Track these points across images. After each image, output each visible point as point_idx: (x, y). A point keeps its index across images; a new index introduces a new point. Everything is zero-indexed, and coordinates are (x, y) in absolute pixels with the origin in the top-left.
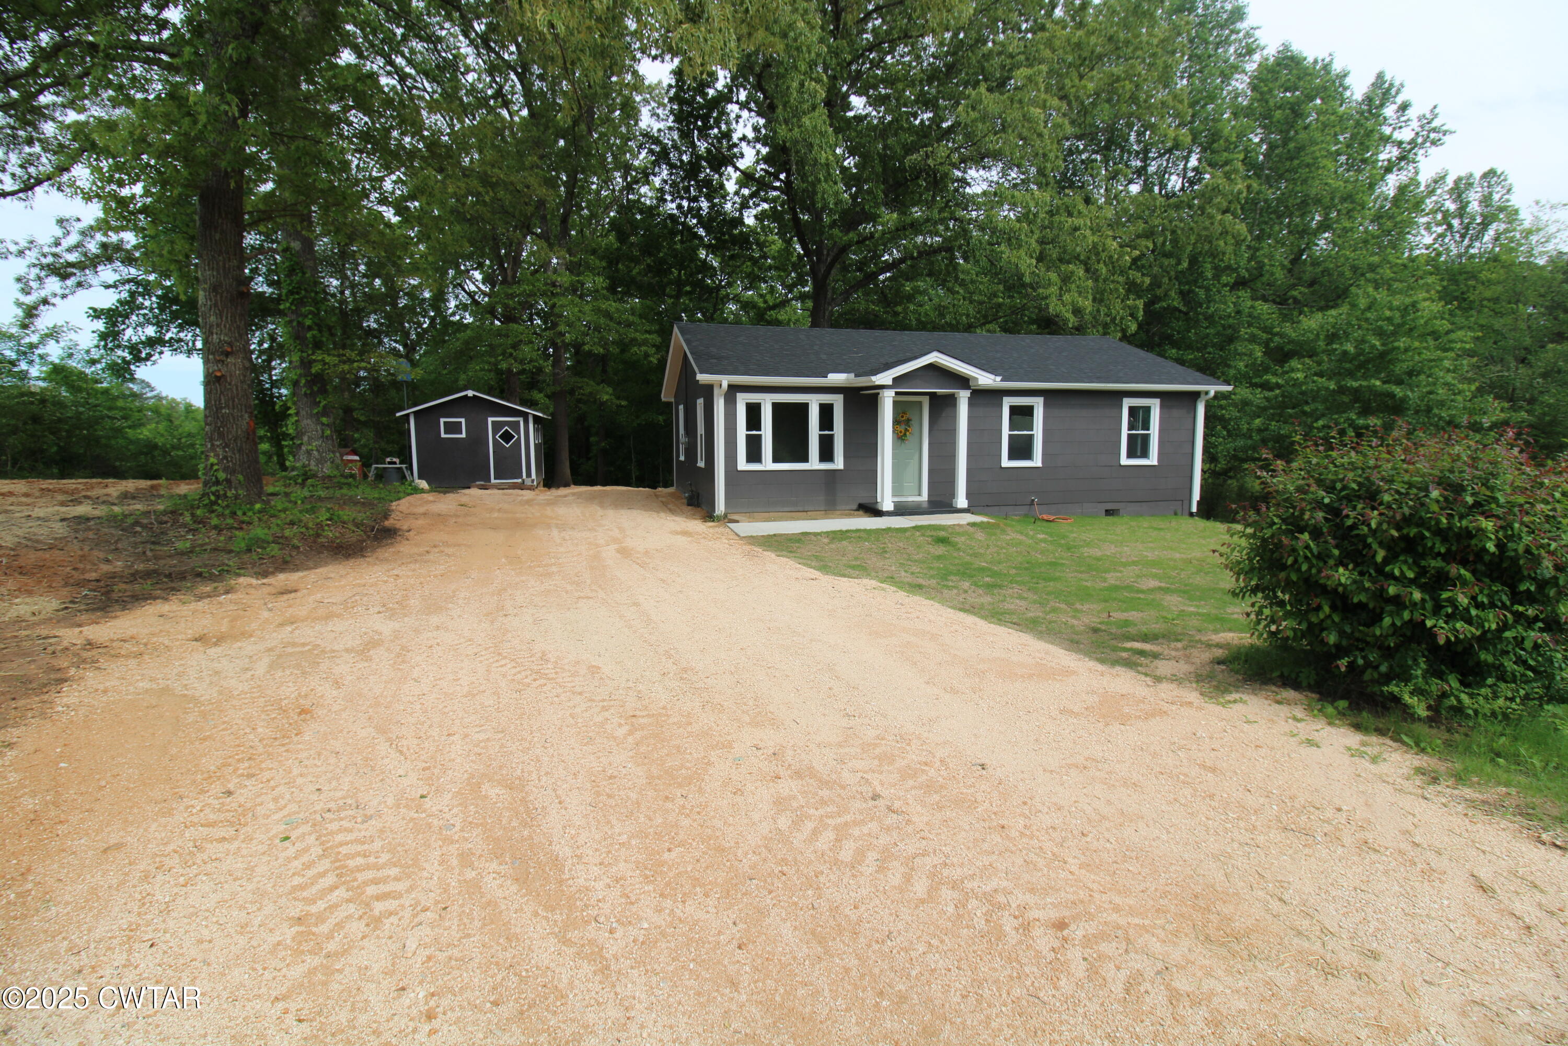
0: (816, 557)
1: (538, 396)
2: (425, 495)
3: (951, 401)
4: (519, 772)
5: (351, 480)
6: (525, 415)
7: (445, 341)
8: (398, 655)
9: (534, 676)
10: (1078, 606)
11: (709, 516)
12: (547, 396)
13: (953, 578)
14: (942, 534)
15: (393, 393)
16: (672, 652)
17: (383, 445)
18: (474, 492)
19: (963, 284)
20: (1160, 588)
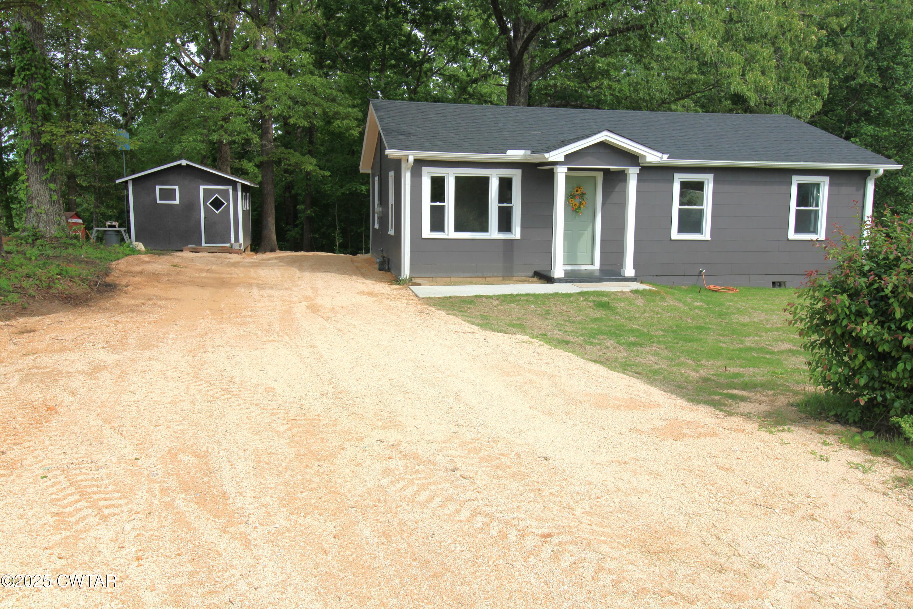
0: (482, 316)
1: (249, 166)
2: (142, 256)
3: (622, 176)
4: (205, 448)
5: (75, 241)
6: (234, 184)
7: (161, 111)
8: (119, 376)
9: (223, 392)
10: (704, 362)
11: (396, 280)
12: (257, 166)
13: (602, 337)
14: (605, 299)
15: (113, 159)
16: (334, 380)
17: (103, 209)
18: (187, 254)
19: (658, 59)
20: (790, 351)
